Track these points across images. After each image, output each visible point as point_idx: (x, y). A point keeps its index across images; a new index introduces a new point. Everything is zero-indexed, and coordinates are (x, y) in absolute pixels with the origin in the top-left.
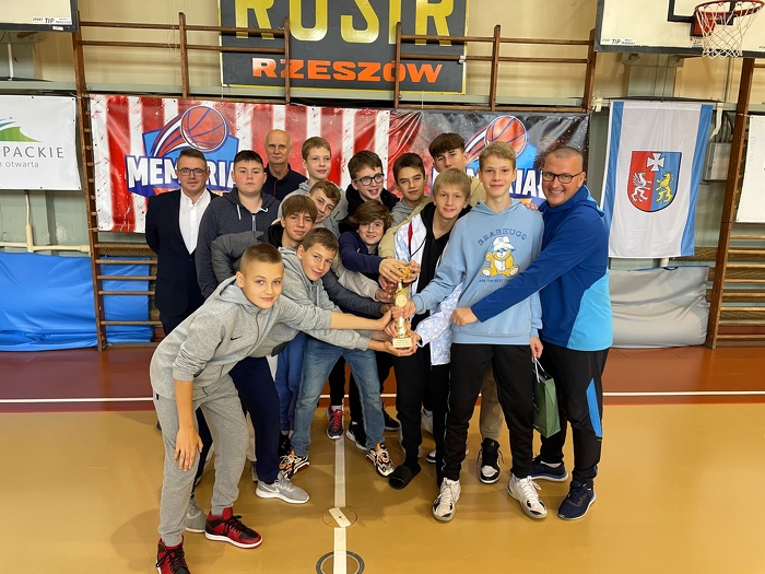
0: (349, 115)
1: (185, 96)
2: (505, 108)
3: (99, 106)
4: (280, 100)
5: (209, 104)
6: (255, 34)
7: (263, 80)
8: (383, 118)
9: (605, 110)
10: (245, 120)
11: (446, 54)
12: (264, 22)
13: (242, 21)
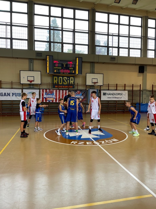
0: (64, 91)
1: (49, 89)
2: (79, 90)
3: (41, 90)
4: (58, 89)
5: (51, 90)
7: (56, 88)
9: (88, 90)
10: (55, 91)
11: (73, 85)
12: (56, 83)
13: (54, 83)
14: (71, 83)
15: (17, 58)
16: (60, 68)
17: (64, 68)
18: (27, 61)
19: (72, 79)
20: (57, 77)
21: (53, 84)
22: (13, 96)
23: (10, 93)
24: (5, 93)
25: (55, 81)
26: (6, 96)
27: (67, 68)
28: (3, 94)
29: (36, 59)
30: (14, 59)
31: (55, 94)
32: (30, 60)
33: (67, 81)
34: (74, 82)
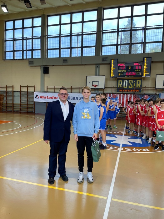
0: (129, 95)
1: (113, 94)
2: (146, 94)
4: (122, 94)
5: (115, 94)
6: (120, 88)
7: (121, 92)
8: (133, 95)
9: (158, 94)
10: (118, 95)
11: (140, 89)
12: (121, 87)
13: (119, 87)
14: (137, 87)
15: (86, 65)
16: (125, 71)
17: (129, 71)
18: (94, 67)
19: (139, 82)
20: (121, 81)
21: (117, 88)
22: (80, 99)
23: (78, 97)
24: (74, 97)
25: (119, 85)
26: (75, 99)
27: (133, 70)
28: (73, 98)
29: (102, 64)
30: (84, 66)
31: (118, 99)
32: (96, 65)
33: (133, 84)
34: (141, 86)
